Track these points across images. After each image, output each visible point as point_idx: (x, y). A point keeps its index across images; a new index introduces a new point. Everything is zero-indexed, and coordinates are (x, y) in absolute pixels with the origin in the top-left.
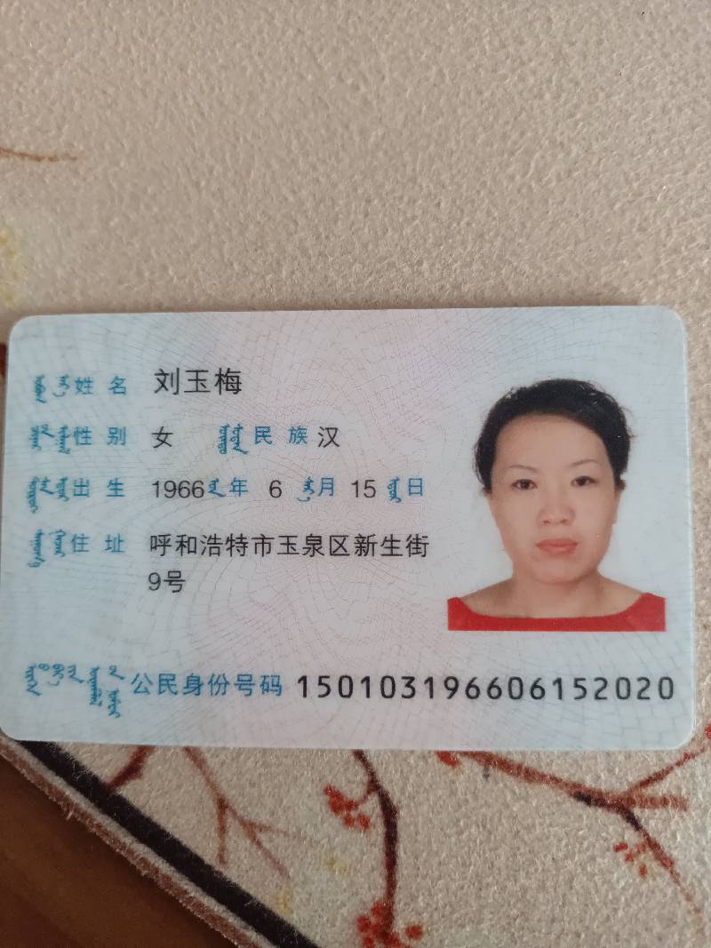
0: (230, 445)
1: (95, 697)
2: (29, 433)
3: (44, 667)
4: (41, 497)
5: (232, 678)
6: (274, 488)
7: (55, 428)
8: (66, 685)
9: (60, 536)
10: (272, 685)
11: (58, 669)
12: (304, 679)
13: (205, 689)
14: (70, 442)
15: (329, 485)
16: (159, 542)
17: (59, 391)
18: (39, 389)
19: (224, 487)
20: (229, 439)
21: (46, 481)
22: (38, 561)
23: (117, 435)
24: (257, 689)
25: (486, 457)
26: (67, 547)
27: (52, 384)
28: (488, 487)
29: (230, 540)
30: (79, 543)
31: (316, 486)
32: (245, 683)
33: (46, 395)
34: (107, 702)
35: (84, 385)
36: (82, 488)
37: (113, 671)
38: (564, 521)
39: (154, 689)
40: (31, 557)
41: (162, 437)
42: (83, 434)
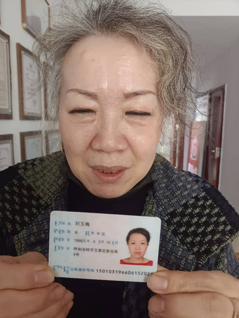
0: (87, 234)
1: (65, 271)
2: (54, 230)
3: (56, 266)
4: (56, 240)
5: (86, 269)
6: (94, 242)
7: (58, 230)
8: (60, 269)
9: (59, 247)
10: (92, 270)
11: (59, 266)
12: (97, 270)
13: (82, 270)
14: (61, 232)
15: (103, 242)
16: (75, 249)
17: (59, 224)
18: (56, 223)
19: (86, 241)
20: (87, 233)
21: (57, 238)
22: (56, 250)
23: (69, 232)
24: (90, 271)
25: (128, 239)
26: (60, 248)
27: (58, 222)
28: (128, 244)
29: (86, 249)
30: (62, 248)
31: (101, 241)
32: (88, 270)
33: (57, 224)
34: (66, 271)
35: (63, 223)
36: (63, 239)
37: (68, 267)
38: (139, 249)
39: (74, 270)
40: (54, 249)
41: (76, 232)
42: (63, 231)
